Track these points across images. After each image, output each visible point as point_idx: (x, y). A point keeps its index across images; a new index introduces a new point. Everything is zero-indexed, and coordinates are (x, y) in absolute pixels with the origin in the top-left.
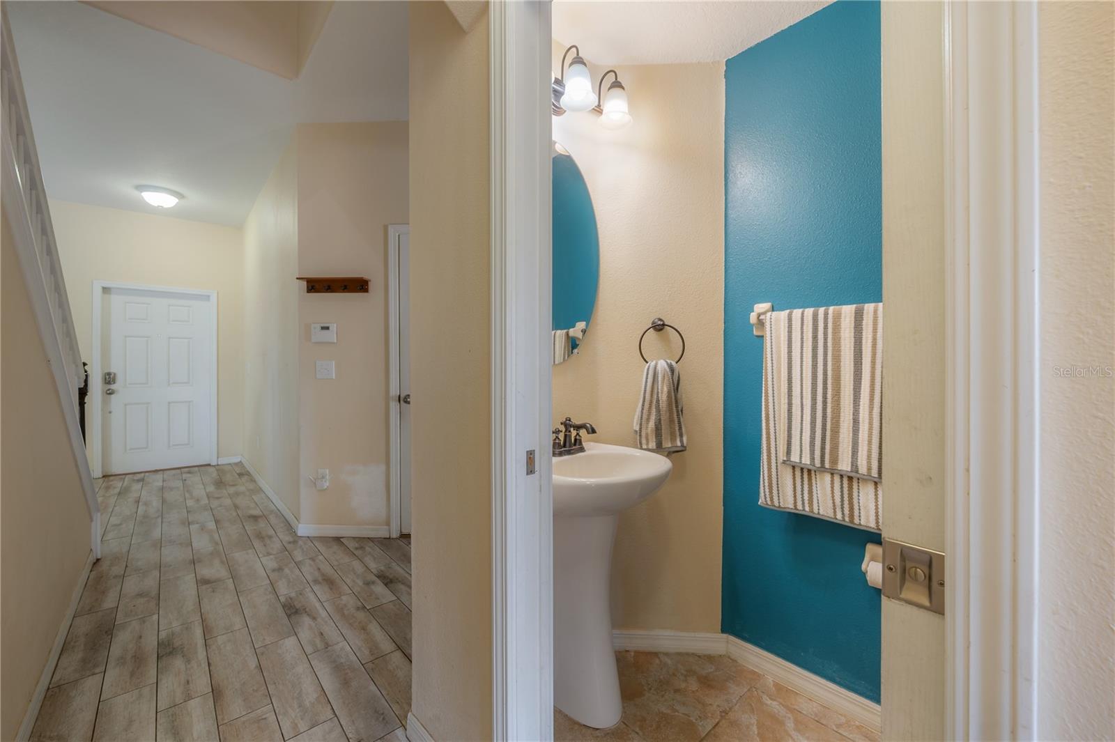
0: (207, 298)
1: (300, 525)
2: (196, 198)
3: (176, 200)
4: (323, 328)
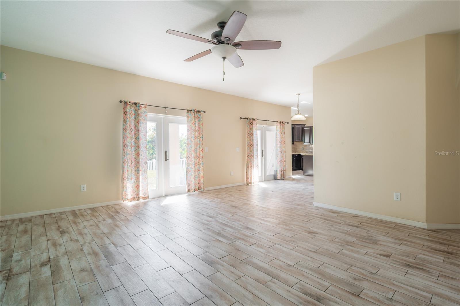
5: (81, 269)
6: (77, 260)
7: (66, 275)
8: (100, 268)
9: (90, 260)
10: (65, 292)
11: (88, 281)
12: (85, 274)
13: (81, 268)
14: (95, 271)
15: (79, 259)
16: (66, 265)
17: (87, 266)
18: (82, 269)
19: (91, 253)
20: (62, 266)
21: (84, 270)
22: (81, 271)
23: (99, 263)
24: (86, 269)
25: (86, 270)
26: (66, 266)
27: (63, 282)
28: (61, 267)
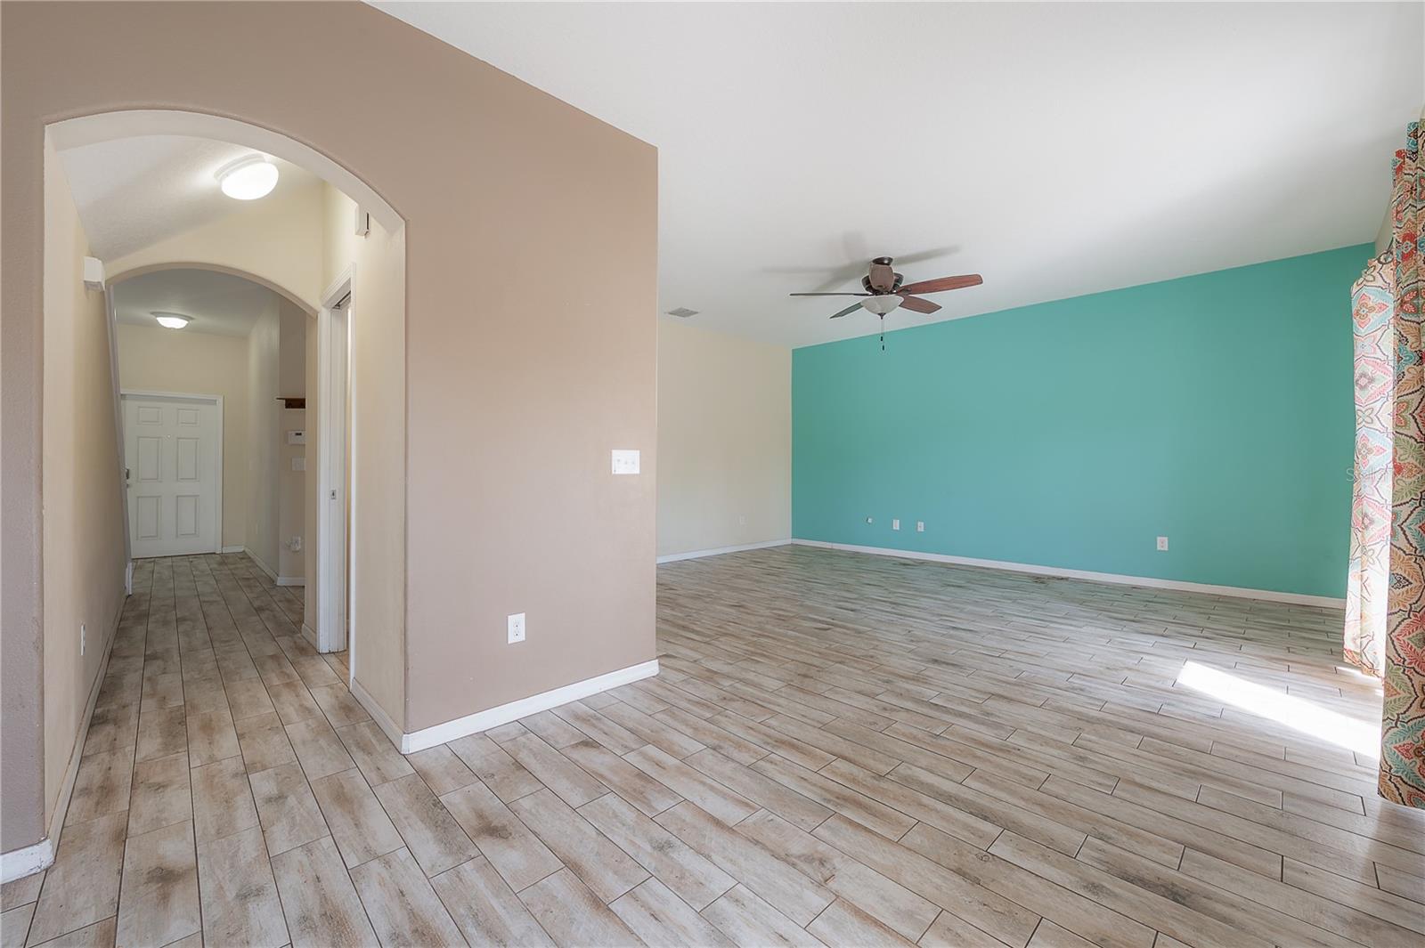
0: (214, 402)
1: (279, 578)
2: (201, 320)
3: (187, 322)
4: (297, 434)
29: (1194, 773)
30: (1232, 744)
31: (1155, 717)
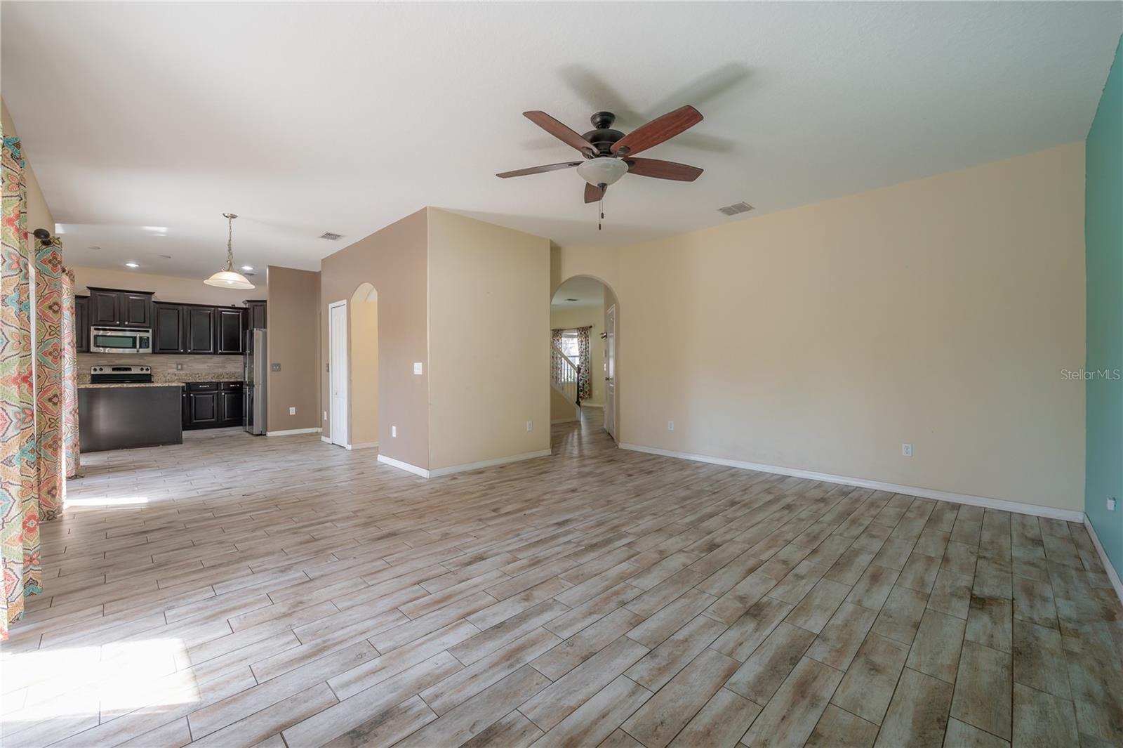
5: (873, 675)
6: (862, 708)
7: (914, 688)
8: (839, 646)
9: (833, 681)
10: (938, 653)
11: (885, 641)
12: (878, 659)
13: (872, 677)
14: (853, 649)
15: (853, 707)
16: (898, 716)
17: (854, 671)
18: (872, 672)
19: (805, 702)
20: (909, 723)
21: (872, 667)
22: (877, 670)
23: (826, 658)
24: (868, 666)
25: (867, 663)
26: (901, 715)
27: (931, 676)
28: (913, 721)
29: (160, 566)
30: (146, 595)
31: (211, 582)
